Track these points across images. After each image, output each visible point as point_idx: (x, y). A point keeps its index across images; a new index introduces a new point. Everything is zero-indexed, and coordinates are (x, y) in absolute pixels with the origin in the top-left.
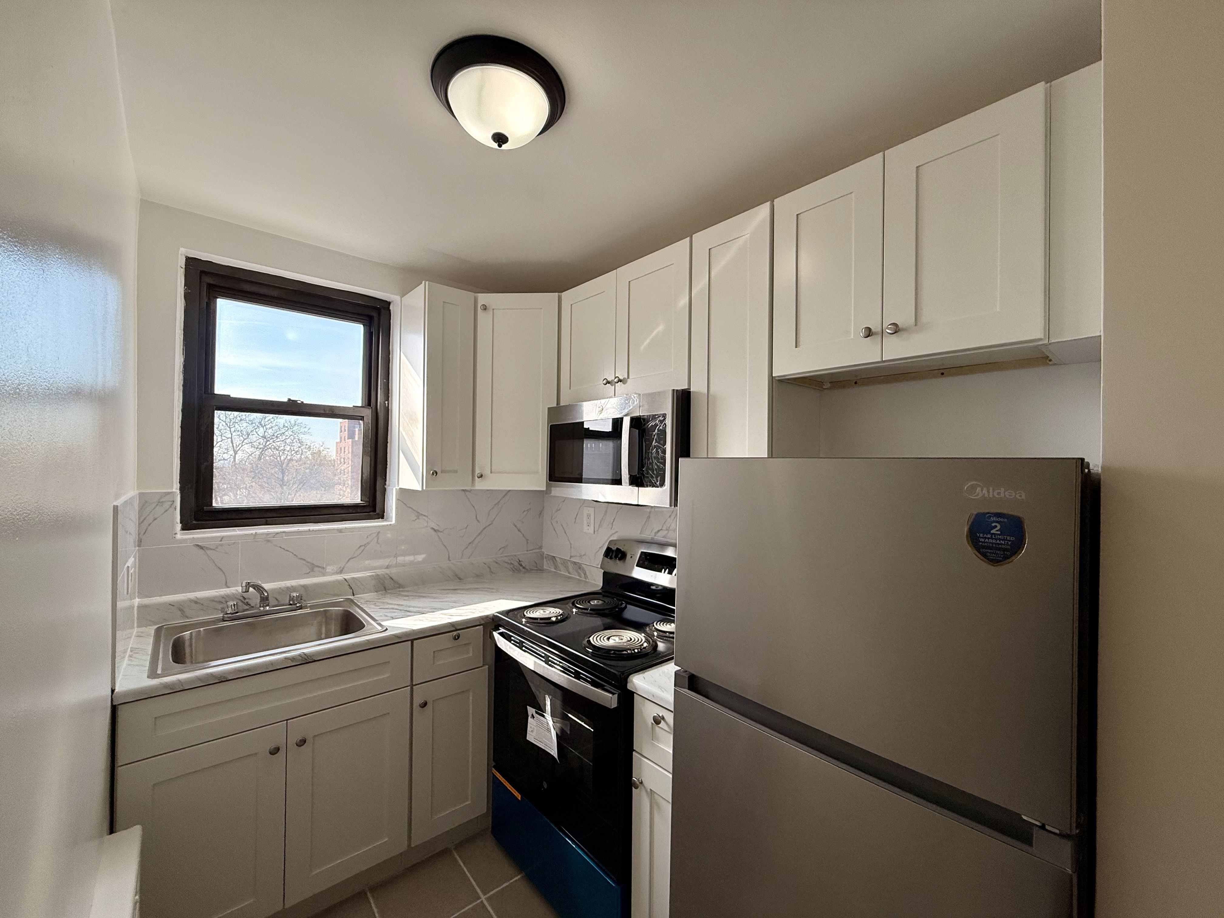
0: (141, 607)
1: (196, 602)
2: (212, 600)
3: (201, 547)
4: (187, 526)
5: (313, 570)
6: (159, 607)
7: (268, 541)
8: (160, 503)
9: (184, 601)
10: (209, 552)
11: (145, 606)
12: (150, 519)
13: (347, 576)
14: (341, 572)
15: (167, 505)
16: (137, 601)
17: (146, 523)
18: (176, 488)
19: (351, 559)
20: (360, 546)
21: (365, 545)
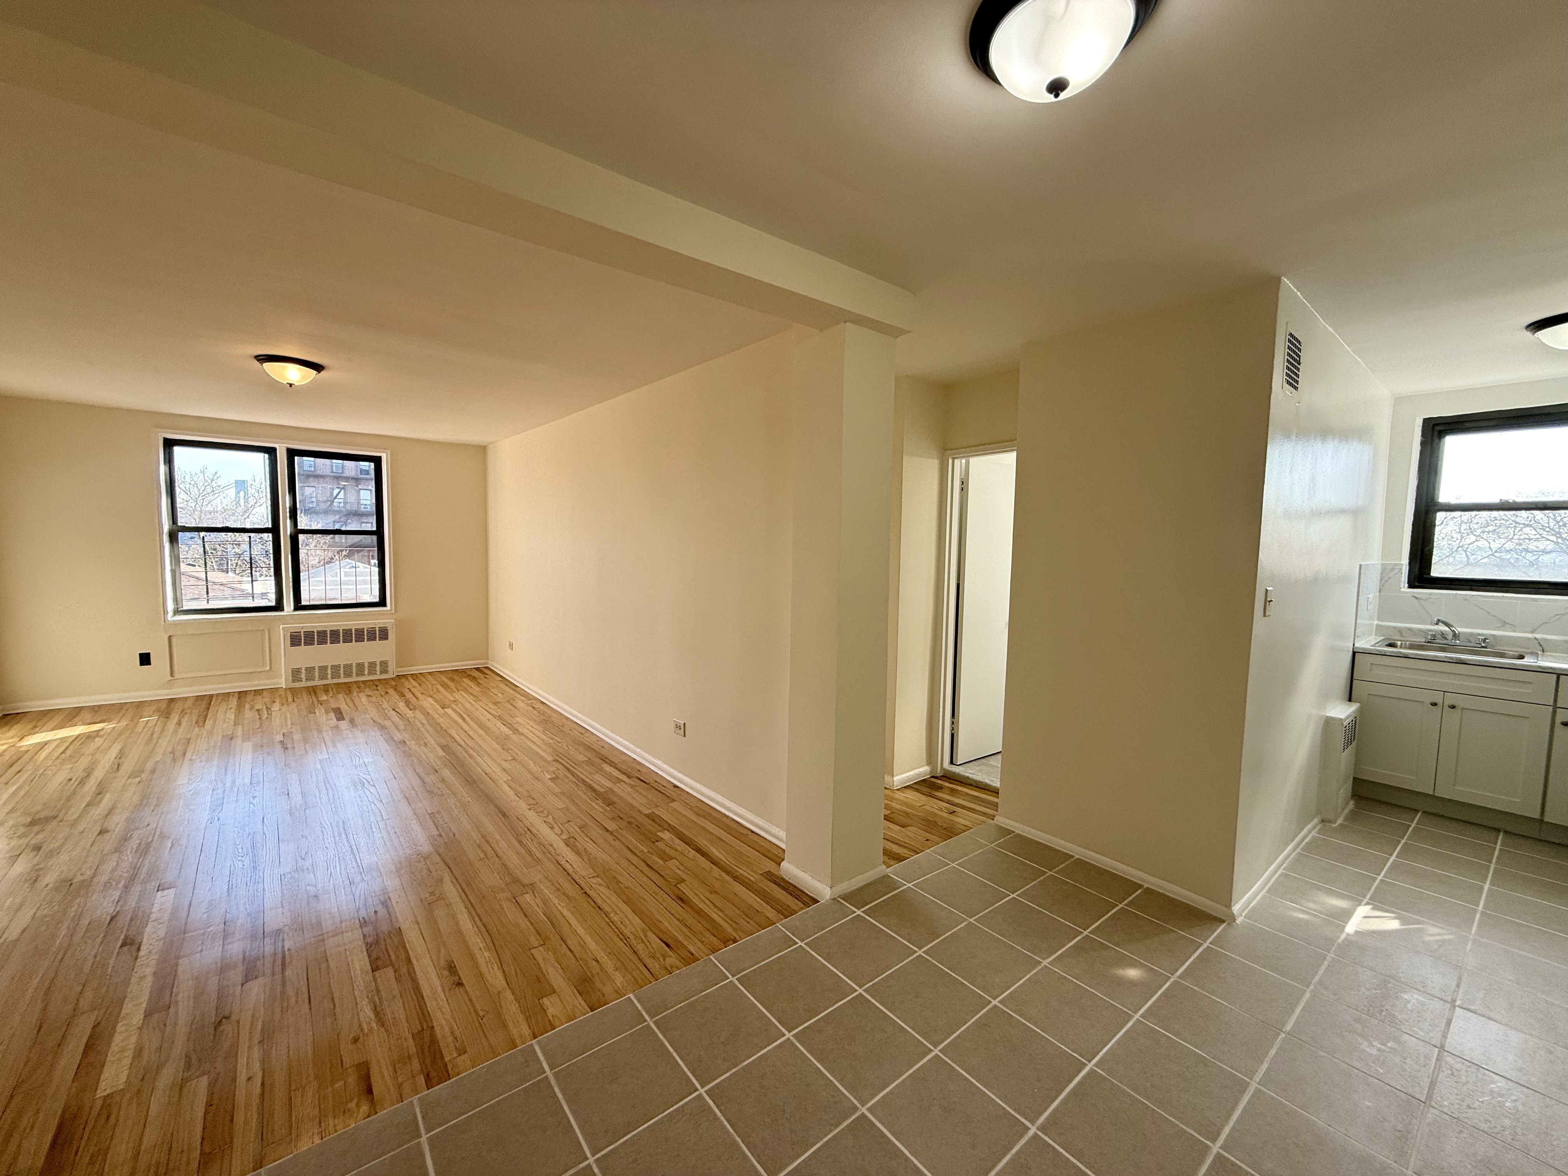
0: (1378, 626)
1: (1410, 629)
2: (1420, 630)
3: (1416, 598)
4: (1411, 586)
5: (1503, 626)
6: (1387, 628)
7: (1466, 600)
8: (1393, 569)
9: (1402, 627)
10: (1421, 601)
11: (1379, 625)
12: (1386, 578)
13: (1538, 636)
14: (1533, 632)
15: (1397, 571)
16: (1376, 622)
17: (1384, 580)
18: (1405, 561)
19: (1544, 623)
20: (1557, 615)
21: (1563, 615)
